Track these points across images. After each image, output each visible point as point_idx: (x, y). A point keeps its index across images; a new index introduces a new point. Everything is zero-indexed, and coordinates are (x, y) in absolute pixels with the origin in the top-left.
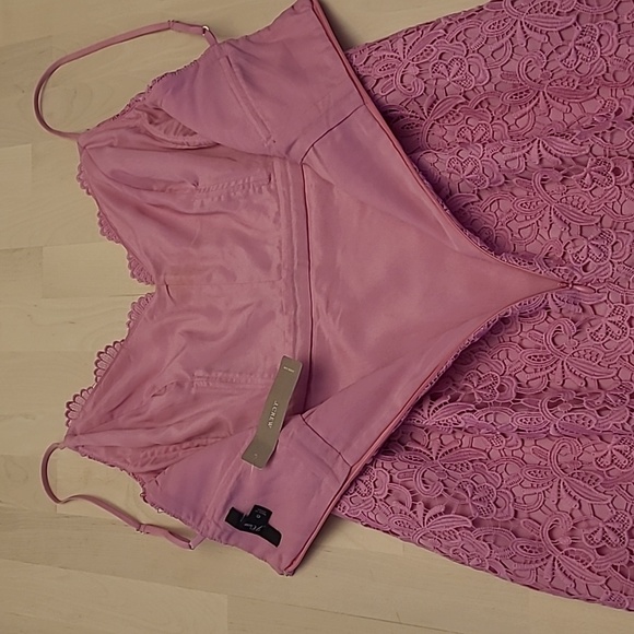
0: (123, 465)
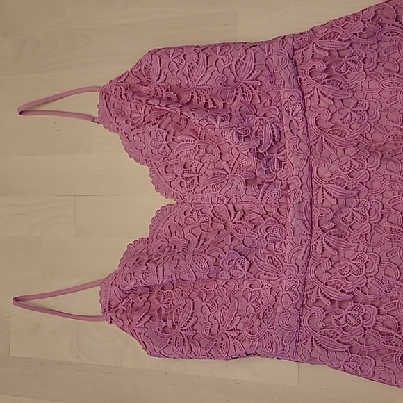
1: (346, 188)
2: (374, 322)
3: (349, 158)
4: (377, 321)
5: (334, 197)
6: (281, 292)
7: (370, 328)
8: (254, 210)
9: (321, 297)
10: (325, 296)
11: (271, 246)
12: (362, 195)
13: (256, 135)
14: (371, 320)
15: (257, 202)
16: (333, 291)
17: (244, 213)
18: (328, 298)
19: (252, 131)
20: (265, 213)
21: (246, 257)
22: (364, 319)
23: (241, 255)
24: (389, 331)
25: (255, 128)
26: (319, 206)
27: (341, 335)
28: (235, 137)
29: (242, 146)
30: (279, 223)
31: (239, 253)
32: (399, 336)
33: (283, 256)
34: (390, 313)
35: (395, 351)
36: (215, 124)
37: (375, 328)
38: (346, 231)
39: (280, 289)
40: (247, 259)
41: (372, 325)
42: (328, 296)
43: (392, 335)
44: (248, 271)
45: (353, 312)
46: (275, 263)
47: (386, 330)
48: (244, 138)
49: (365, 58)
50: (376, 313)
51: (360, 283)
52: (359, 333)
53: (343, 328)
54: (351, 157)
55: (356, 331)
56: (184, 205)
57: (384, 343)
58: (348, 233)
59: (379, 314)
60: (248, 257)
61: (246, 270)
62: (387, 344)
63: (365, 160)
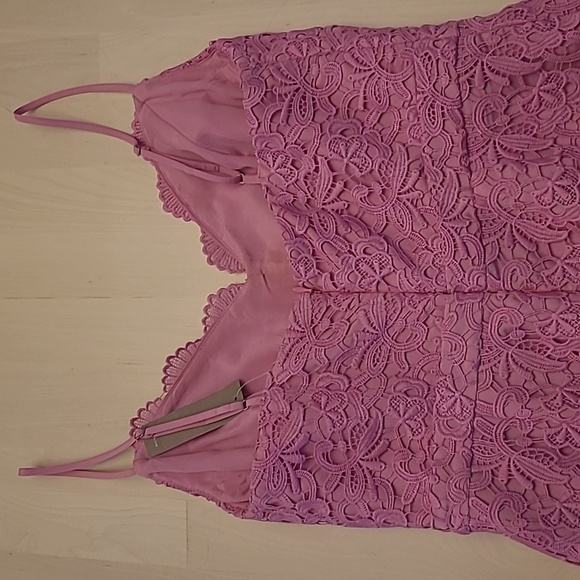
0: (212, 494)
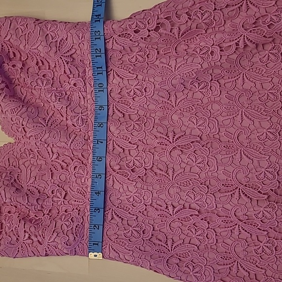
1: (130, 142)
2: (150, 236)
3: (133, 123)
4: (152, 235)
5: (121, 148)
6: (87, 213)
7: (147, 240)
8: (65, 153)
9: (115, 216)
10: (118, 216)
11: (79, 181)
12: (140, 148)
13: (68, 98)
14: (148, 234)
15: (67, 147)
16: (124, 212)
17: (59, 155)
18: (120, 217)
19: (66, 94)
20: (73, 156)
21: (63, 189)
22: (144, 234)
23: (59, 187)
24: (160, 243)
25: (68, 93)
26: (111, 153)
27: (127, 244)
28: (53, 97)
29: (57, 105)
30: (83, 164)
31: (58, 185)
32: (166, 246)
33: (86, 188)
34: (161, 230)
35: (163, 257)
36: (42, 86)
37: (151, 240)
38: (128, 173)
39: (86, 211)
40: (64, 190)
41: (149, 238)
42: (120, 216)
43: (162, 245)
44: (64, 198)
45: (137, 229)
46: (82, 193)
47: (158, 242)
48: (59, 99)
49: (149, 54)
50: (152, 229)
51: (141, 208)
52: (140, 243)
53: (129, 239)
54: (134, 122)
55: (138, 242)
56: (19, 144)
57: (156, 251)
58: (130, 174)
59: (153, 230)
60: (64, 188)
61: (63, 197)
62: (158, 252)
63: (143, 125)
